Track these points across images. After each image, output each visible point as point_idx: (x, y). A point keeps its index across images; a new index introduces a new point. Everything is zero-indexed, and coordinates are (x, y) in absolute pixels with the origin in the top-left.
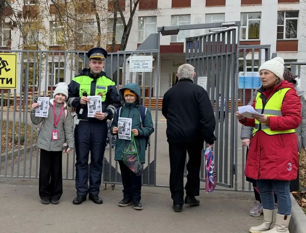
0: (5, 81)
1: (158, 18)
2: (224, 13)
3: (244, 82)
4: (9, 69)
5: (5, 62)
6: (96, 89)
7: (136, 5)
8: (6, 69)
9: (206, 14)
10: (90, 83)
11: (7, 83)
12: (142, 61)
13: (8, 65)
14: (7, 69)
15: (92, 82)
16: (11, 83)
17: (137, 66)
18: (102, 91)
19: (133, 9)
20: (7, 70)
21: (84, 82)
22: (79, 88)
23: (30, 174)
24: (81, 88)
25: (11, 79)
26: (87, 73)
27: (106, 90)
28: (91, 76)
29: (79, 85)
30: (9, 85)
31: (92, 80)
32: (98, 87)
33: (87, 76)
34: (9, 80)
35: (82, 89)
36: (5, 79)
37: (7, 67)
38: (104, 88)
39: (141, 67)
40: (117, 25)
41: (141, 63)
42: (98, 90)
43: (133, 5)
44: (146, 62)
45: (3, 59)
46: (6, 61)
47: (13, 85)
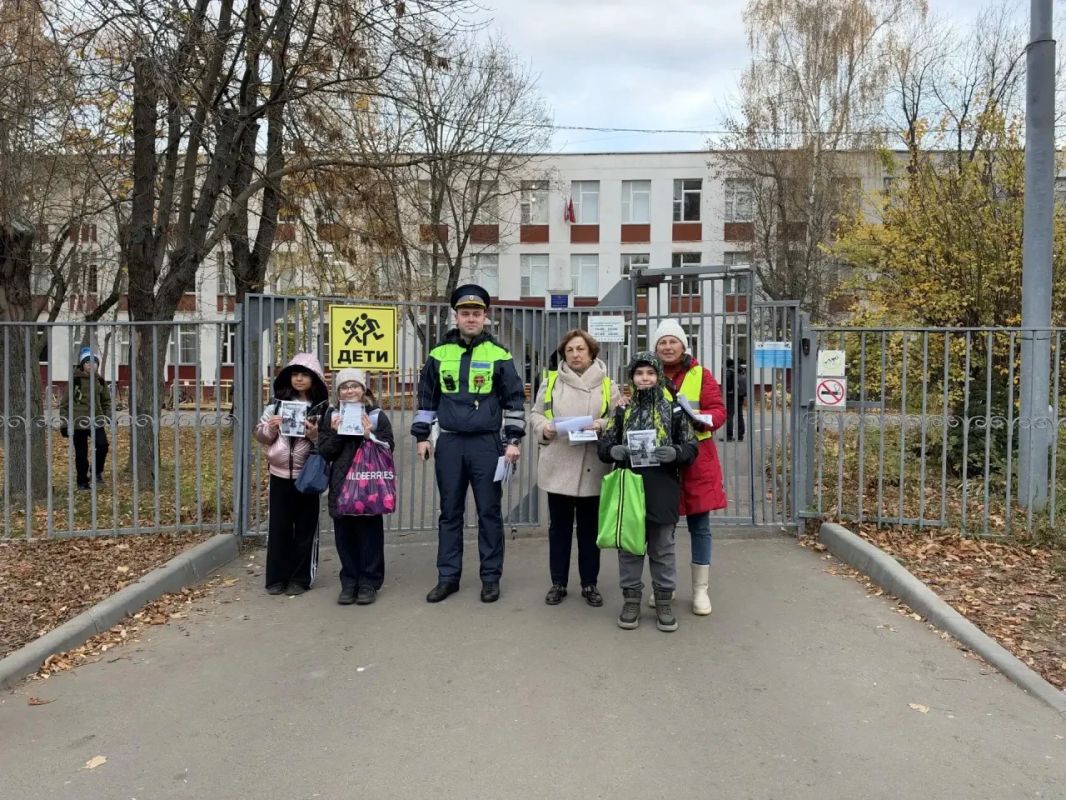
0: (374, 356)
1: (500, 256)
2: (597, 254)
3: (763, 358)
4: (382, 336)
5: (374, 324)
6: (471, 369)
7: (466, 237)
8: (375, 334)
9: (572, 255)
10: (459, 357)
11: (379, 359)
12: (609, 324)
13: (378, 327)
14: (378, 334)
15: (464, 355)
16: (386, 360)
17: (600, 332)
18: (482, 371)
19: (462, 241)
20: (378, 337)
21: (448, 357)
22: (438, 369)
23: (422, 523)
24: (441, 369)
25: (385, 354)
26: (454, 339)
27: (491, 370)
28: (462, 344)
29: (439, 362)
30: (382, 363)
31: (464, 350)
32: (476, 365)
33: (454, 343)
34: (381, 354)
35: (443, 372)
36: (373, 352)
37: (378, 332)
38: (486, 366)
39: (607, 334)
40: (439, 265)
41: (606, 328)
42: (476, 369)
43: (462, 236)
44: (615, 326)
45: (369, 317)
46: (375, 321)
47: (390, 363)
